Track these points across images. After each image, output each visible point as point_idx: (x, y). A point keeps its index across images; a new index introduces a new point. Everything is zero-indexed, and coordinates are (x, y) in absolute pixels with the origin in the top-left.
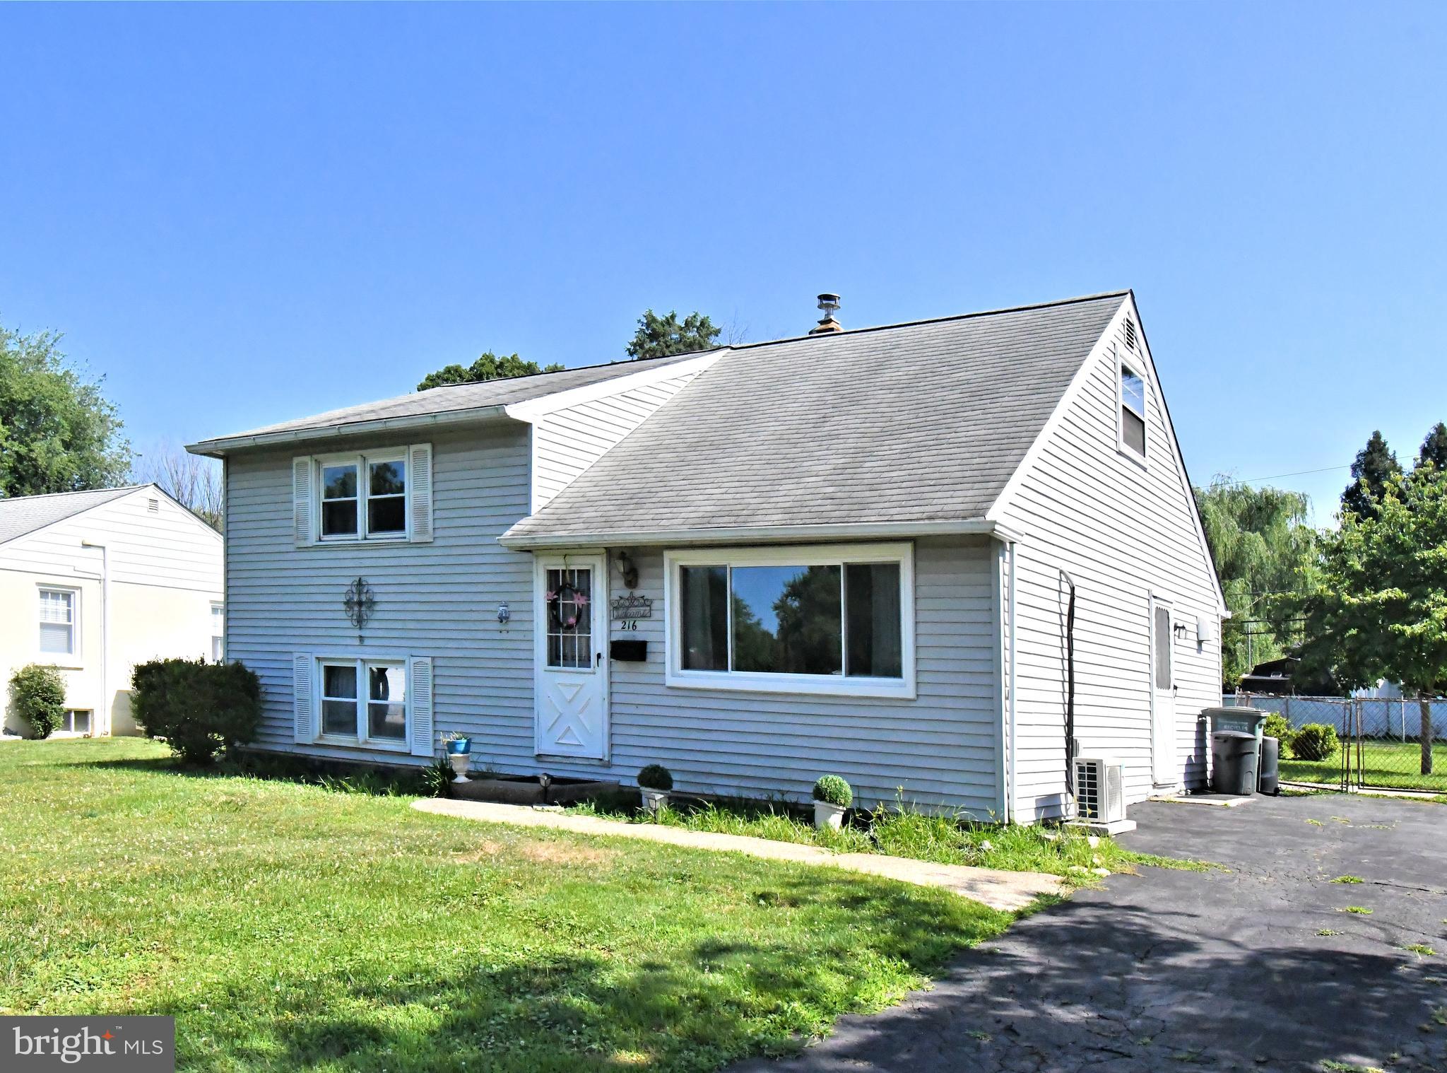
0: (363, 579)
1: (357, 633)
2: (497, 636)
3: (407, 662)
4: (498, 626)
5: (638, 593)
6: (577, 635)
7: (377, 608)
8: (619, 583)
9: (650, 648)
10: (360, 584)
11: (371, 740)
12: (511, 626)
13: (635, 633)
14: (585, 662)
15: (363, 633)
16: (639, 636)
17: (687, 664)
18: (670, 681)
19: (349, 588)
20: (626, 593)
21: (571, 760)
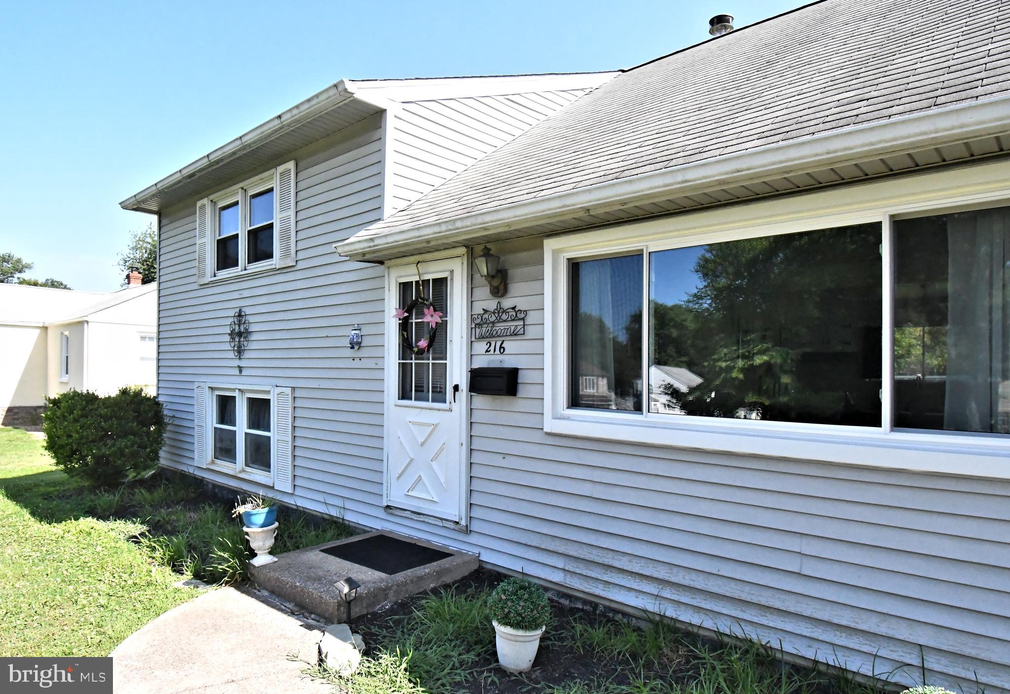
0: (243, 309)
1: (237, 363)
2: (350, 364)
3: (272, 392)
4: (349, 353)
5: (507, 303)
6: (431, 361)
7: (254, 337)
8: (483, 290)
9: (522, 377)
10: (240, 315)
11: (248, 469)
12: (363, 353)
13: (501, 357)
14: (439, 395)
15: (243, 363)
16: (508, 362)
17: (575, 401)
18: (550, 425)
19: (232, 320)
20: (492, 304)
21: (422, 518)
